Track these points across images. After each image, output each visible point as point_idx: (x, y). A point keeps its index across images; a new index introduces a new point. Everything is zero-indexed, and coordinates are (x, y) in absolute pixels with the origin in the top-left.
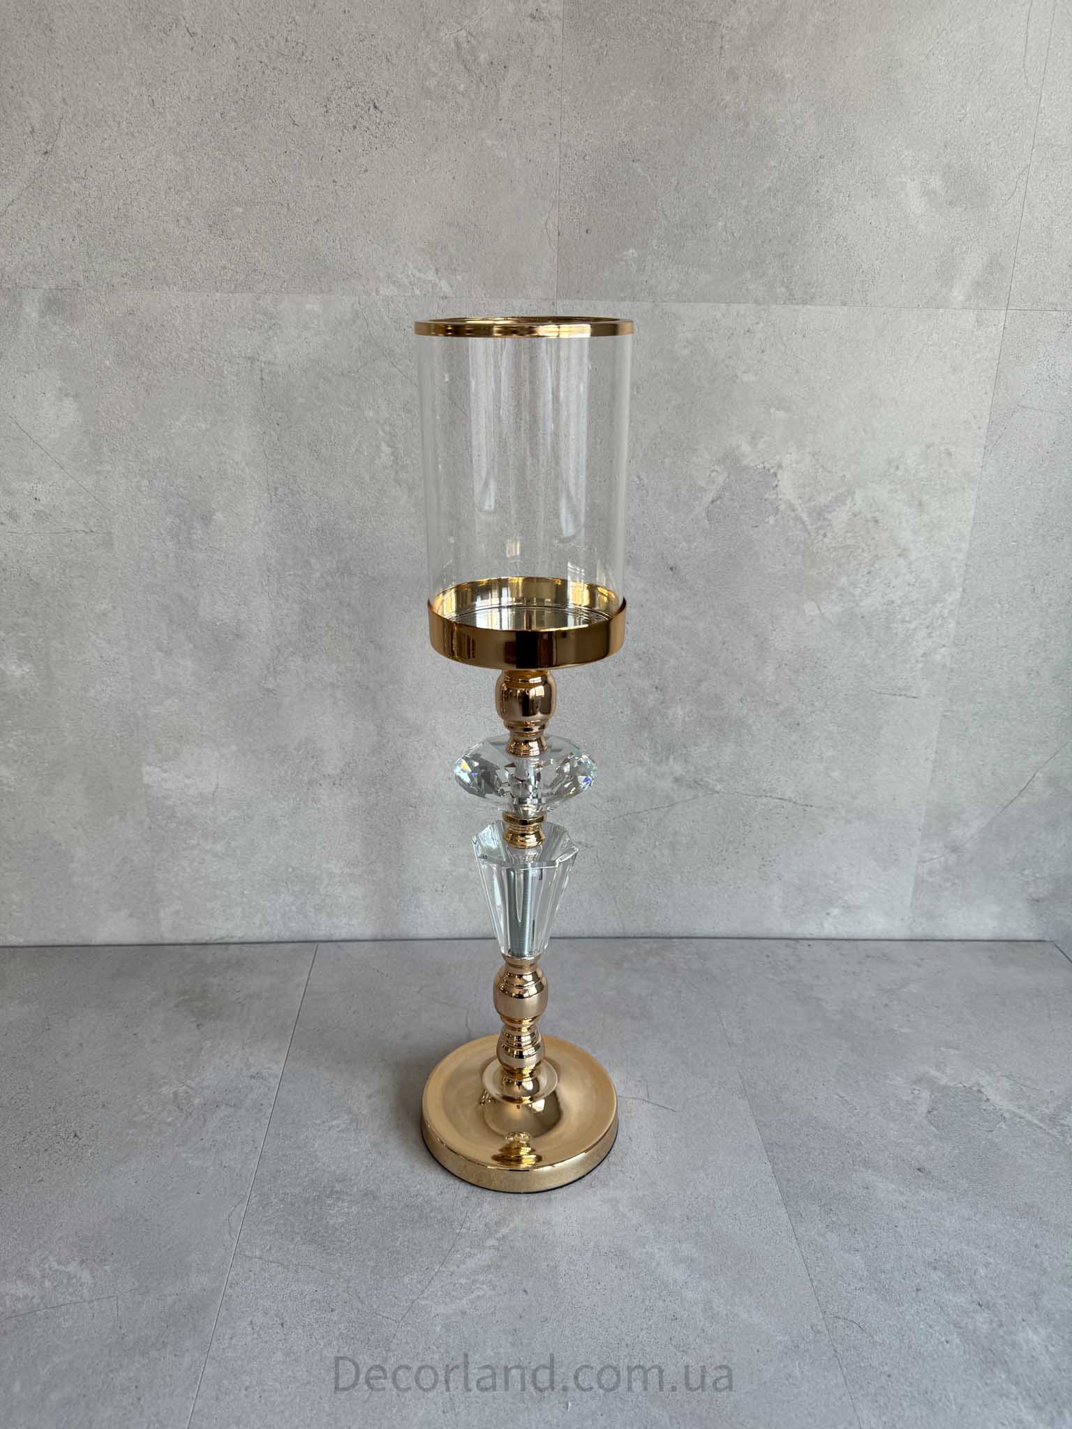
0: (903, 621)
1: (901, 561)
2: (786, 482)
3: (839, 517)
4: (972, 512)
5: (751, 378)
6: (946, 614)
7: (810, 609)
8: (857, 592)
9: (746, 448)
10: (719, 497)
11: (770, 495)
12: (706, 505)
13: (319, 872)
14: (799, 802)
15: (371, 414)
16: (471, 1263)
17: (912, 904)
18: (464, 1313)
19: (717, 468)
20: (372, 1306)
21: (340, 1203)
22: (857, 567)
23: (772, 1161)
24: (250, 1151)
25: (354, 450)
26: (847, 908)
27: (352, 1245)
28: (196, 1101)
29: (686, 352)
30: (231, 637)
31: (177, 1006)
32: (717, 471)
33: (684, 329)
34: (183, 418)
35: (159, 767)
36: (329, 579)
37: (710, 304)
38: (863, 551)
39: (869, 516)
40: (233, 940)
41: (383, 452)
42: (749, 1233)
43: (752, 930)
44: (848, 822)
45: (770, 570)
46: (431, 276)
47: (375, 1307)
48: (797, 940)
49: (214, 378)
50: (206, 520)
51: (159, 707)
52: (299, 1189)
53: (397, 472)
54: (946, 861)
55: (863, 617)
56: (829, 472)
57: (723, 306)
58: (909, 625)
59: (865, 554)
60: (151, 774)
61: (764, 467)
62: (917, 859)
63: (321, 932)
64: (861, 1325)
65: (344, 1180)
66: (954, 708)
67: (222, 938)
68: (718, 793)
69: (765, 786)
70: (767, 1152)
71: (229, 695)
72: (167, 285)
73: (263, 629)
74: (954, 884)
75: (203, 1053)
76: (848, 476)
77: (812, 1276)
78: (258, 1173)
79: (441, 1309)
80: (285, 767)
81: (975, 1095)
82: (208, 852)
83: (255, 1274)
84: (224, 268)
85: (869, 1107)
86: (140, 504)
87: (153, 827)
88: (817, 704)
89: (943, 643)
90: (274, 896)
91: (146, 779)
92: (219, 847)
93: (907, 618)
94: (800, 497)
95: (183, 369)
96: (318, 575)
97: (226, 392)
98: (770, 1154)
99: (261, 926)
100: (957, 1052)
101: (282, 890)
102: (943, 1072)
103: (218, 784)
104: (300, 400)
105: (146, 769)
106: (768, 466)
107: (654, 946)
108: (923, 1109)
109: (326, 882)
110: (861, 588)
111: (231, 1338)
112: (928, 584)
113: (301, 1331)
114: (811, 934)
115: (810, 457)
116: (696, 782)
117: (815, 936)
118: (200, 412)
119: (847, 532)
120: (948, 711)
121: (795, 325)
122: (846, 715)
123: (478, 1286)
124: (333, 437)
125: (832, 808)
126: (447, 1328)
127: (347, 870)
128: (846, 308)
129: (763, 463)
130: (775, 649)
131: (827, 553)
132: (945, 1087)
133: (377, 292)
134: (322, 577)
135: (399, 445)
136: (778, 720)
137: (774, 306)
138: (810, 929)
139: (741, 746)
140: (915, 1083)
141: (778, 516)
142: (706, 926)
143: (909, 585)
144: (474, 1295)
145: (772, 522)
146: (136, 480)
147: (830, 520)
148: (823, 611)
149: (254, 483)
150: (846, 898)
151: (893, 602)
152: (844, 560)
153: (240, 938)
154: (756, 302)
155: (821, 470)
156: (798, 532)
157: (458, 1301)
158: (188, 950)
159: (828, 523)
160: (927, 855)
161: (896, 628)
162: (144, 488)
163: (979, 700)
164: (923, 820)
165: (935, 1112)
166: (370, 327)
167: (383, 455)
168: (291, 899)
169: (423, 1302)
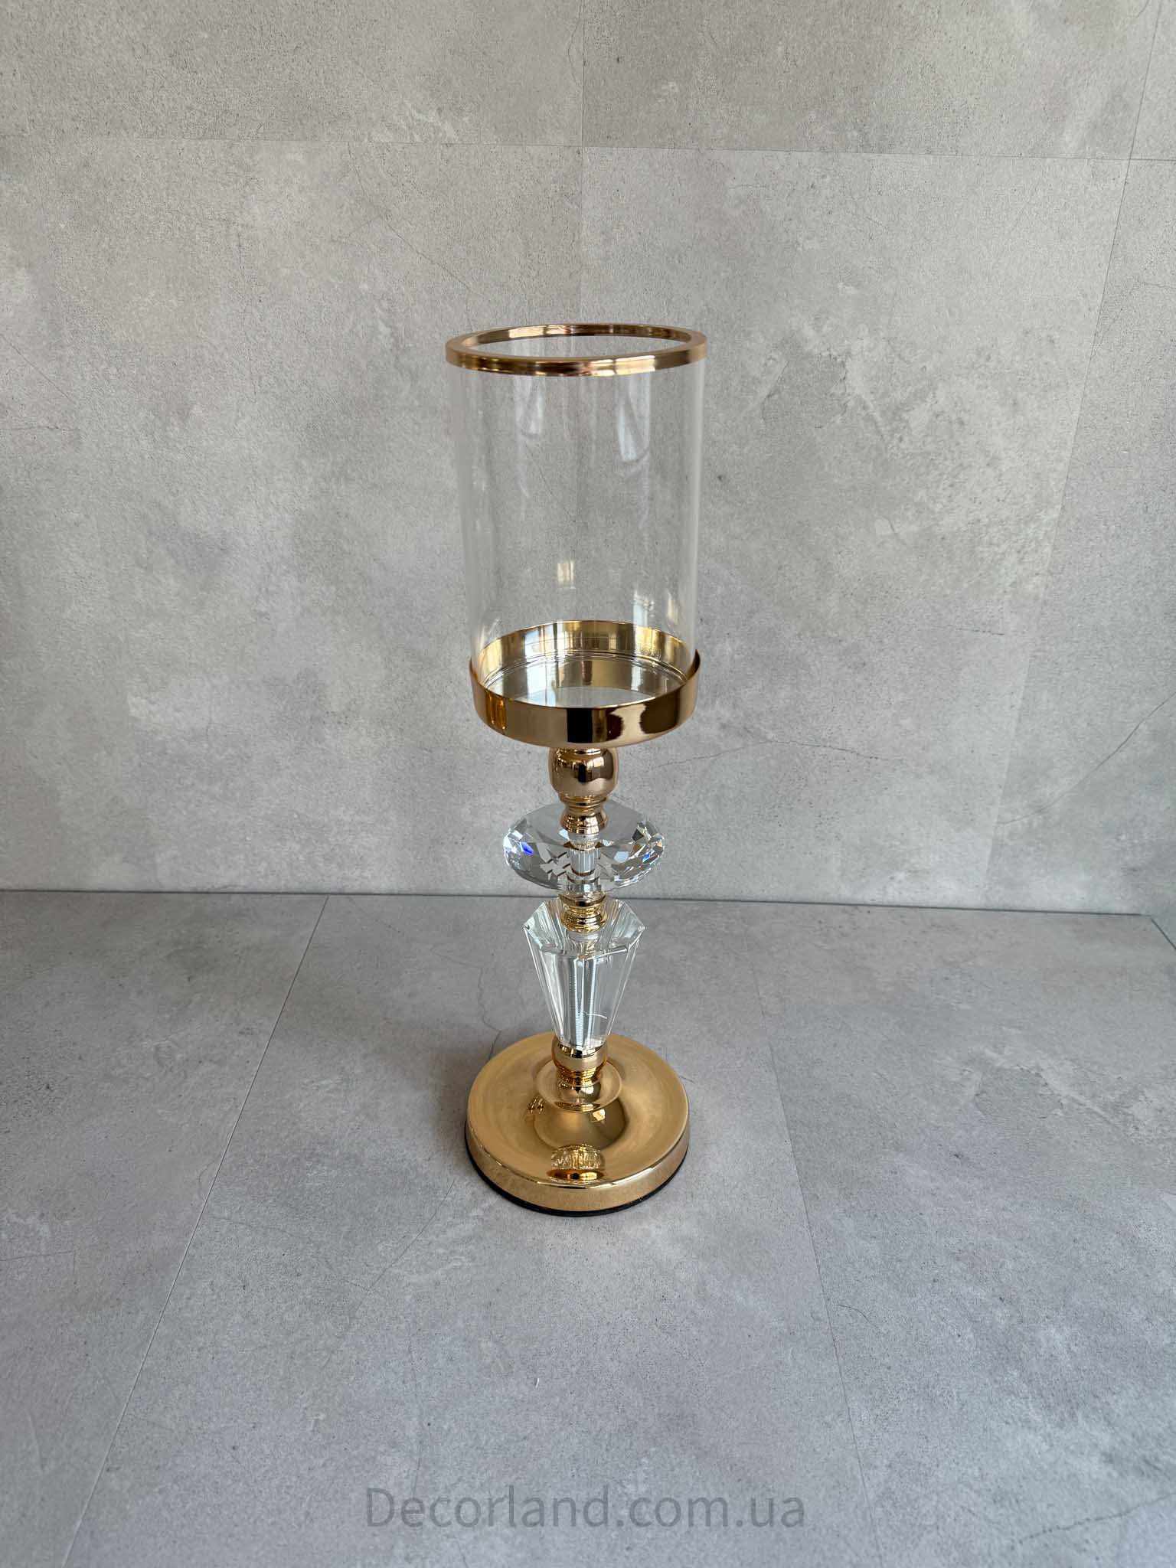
0: (991, 544)
1: (989, 471)
2: (855, 372)
3: (919, 417)
4: (1076, 415)
5: (814, 245)
6: (1041, 536)
7: (882, 528)
8: (938, 507)
9: (809, 332)
10: (777, 391)
11: (837, 390)
12: (761, 401)
13: (326, 820)
14: (862, 753)
15: (366, 286)
16: (451, 1233)
17: (988, 870)
18: (437, 1284)
19: (774, 355)
20: (340, 1273)
21: (319, 1167)
22: (938, 477)
23: (794, 1139)
24: (230, 1109)
25: (347, 330)
26: (914, 873)
27: (327, 1210)
28: (179, 1056)
29: (737, 213)
30: (217, 551)
31: (169, 956)
32: (774, 359)
33: (735, 184)
34: (152, 294)
35: (147, 698)
36: (323, 484)
37: (765, 153)
38: (946, 459)
39: (954, 417)
40: (237, 889)
41: (380, 333)
42: (758, 1214)
43: (806, 894)
44: (918, 776)
45: (836, 481)
46: (432, 117)
47: (344, 1272)
48: (856, 905)
49: (185, 245)
50: (183, 414)
51: (142, 631)
52: (276, 1151)
53: (397, 358)
54: (1030, 823)
55: (943, 538)
56: (908, 362)
57: (781, 154)
58: (996, 549)
59: (947, 463)
60: (137, 706)
61: (830, 355)
62: (996, 820)
63: (331, 884)
64: (867, 1314)
65: (326, 1143)
66: (1047, 648)
67: (225, 887)
68: (770, 741)
69: (824, 735)
70: (789, 1129)
71: (218, 619)
72: (126, 130)
73: (252, 543)
74: (1038, 848)
75: (190, 1007)
76: (928, 368)
77: (820, 1262)
78: (236, 1132)
79: (415, 1279)
80: (284, 702)
81: (1033, 1079)
82: (203, 793)
83: (221, 1235)
84: (190, 108)
85: (910, 1087)
86: (109, 396)
87: (143, 764)
88: (886, 640)
89: (1037, 570)
90: (279, 844)
91: (133, 711)
92: (216, 789)
93: (995, 541)
94: (872, 393)
95: (149, 234)
96: (310, 480)
97: (199, 262)
98: (792, 1132)
99: (266, 876)
100: (1020, 1032)
101: (287, 837)
102: (1001, 1053)
103: (211, 719)
104: (285, 271)
105: (132, 700)
106: (835, 354)
107: (696, 908)
108: (971, 1092)
109: (335, 829)
110: (942, 503)
111: (189, 1299)
112: (1022, 499)
113: (263, 1294)
114: (873, 900)
115: (885, 343)
116: (745, 728)
117: (876, 902)
118: (171, 285)
119: (927, 436)
120: (1039, 651)
121: (869, 179)
122: (920, 654)
123: (457, 1257)
124: (323, 315)
125: (901, 760)
126: (418, 1298)
127: (357, 818)
128: (931, 157)
129: (828, 350)
130: (839, 576)
131: (903, 462)
132: (999, 1069)
133: (370, 140)
134: (316, 482)
135: (399, 325)
136: (841, 660)
137: (842, 155)
138: (871, 895)
139: (797, 688)
140: (966, 1064)
141: (846, 415)
142: (755, 889)
143: (999, 500)
144: (451, 1266)
145: (838, 422)
146: (103, 367)
147: (907, 421)
148: (897, 530)
149: (236, 371)
150: (913, 861)
151: (979, 521)
152: (923, 470)
153: (245, 887)
154: (823, 149)
155: (897, 360)
156: (869, 435)
157: (433, 1272)
158: (187, 898)
159: (903, 424)
160: (1008, 816)
161: (982, 552)
162: (111, 377)
163: (1075, 639)
164: (1004, 776)
165: (984, 1095)
166: (363, 182)
167: (380, 337)
168: (298, 847)
169: (397, 1271)
